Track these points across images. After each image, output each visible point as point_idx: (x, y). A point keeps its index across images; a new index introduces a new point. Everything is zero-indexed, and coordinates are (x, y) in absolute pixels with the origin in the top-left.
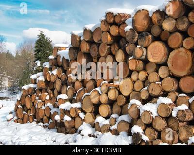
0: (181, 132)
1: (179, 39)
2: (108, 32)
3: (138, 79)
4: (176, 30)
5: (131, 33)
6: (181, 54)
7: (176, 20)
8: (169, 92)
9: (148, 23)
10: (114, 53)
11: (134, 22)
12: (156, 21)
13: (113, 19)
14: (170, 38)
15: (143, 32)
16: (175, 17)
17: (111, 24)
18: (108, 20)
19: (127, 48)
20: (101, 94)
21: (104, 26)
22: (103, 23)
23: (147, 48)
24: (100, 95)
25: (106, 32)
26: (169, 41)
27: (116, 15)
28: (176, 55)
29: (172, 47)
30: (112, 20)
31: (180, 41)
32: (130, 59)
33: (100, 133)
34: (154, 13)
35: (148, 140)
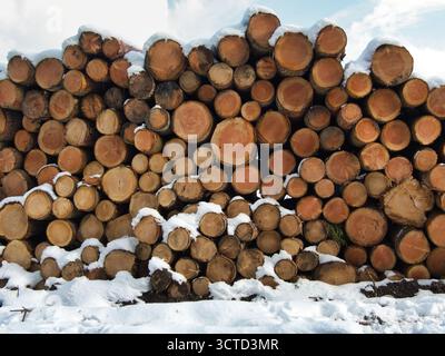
0: (242, 260)
1: (235, 102)
2: (83, 71)
3: (148, 170)
4: (233, 86)
5: (142, 80)
6: (237, 128)
7: (234, 69)
8: (213, 193)
9: (178, 67)
10: (90, 115)
11: (148, 60)
12: (197, 65)
13: (98, 47)
14: (220, 98)
15: (167, 81)
16: (234, 64)
17: (91, 57)
18: (85, 46)
19: (127, 109)
20: (55, 197)
21: (73, 58)
22: (71, 51)
23: (172, 112)
24: (53, 201)
25: (76, 69)
26: (217, 103)
27: (107, 40)
28: (226, 129)
29: (223, 114)
30: (95, 48)
31: (238, 106)
32: (136, 130)
33: (61, 280)
34: (194, 49)
35: (185, 280)
